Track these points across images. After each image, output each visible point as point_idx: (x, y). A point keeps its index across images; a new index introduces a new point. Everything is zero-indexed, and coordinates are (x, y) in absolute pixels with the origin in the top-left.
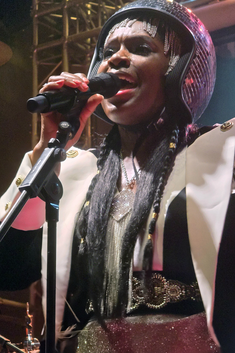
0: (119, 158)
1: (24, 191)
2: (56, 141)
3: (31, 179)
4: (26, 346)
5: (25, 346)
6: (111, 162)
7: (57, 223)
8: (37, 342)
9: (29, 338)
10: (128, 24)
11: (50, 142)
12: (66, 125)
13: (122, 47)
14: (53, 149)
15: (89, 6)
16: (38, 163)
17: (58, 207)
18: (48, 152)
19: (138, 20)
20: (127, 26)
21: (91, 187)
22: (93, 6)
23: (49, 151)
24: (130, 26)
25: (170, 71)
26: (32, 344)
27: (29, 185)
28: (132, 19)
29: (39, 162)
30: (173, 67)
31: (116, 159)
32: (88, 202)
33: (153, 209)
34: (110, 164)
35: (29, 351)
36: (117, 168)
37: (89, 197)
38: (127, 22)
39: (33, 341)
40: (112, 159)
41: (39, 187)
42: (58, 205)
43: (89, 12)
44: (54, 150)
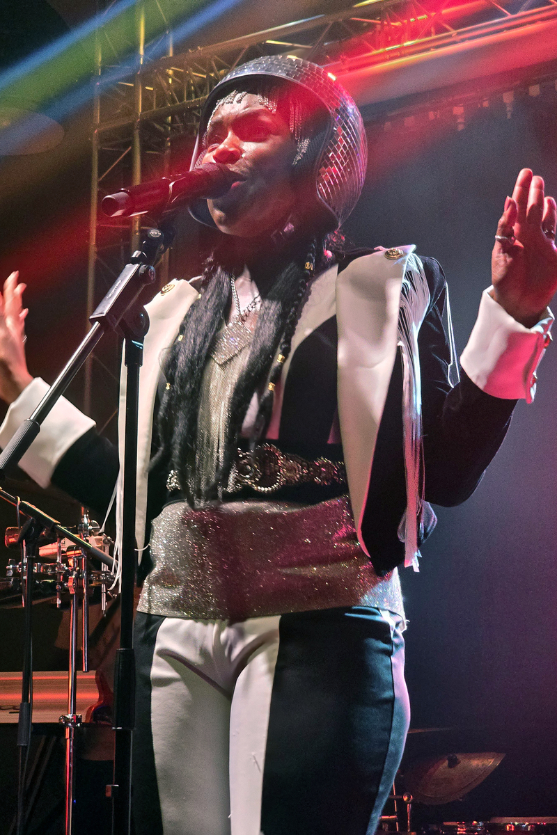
0: (230, 278)
1: (97, 323)
2: (141, 255)
3: (106, 306)
4: (81, 530)
5: (79, 530)
6: (219, 282)
7: (141, 368)
8: (95, 525)
9: (86, 521)
10: (236, 99)
11: (134, 256)
12: (156, 233)
13: (230, 134)
14: (137, 265)
15: (171, 72)
16: (117, 285)
17: (142, 347)
18: (130, 269)
19: (248, 92)
20: (235, 102)
21: (187, 317)
22: (175, 72)
23: (133, 268)
24: (239, 101)
25: (299, 160)
26: (89, 528)
27: (104, 315)
28: (240, 92)
29: (118, 283)
30: (303, 153)
31: (225, 278)
32: (181, 336)
33: (279, 350)
34: (216, 285)
35: (85, 537)
36: (225, 291)
37: (182, 329)
38: (235, 96)
39: (91, 524)
40: (220, 277)
41: (117, 318)
42: (142, 343)
43: (170, 81)
44: (140, 267)
